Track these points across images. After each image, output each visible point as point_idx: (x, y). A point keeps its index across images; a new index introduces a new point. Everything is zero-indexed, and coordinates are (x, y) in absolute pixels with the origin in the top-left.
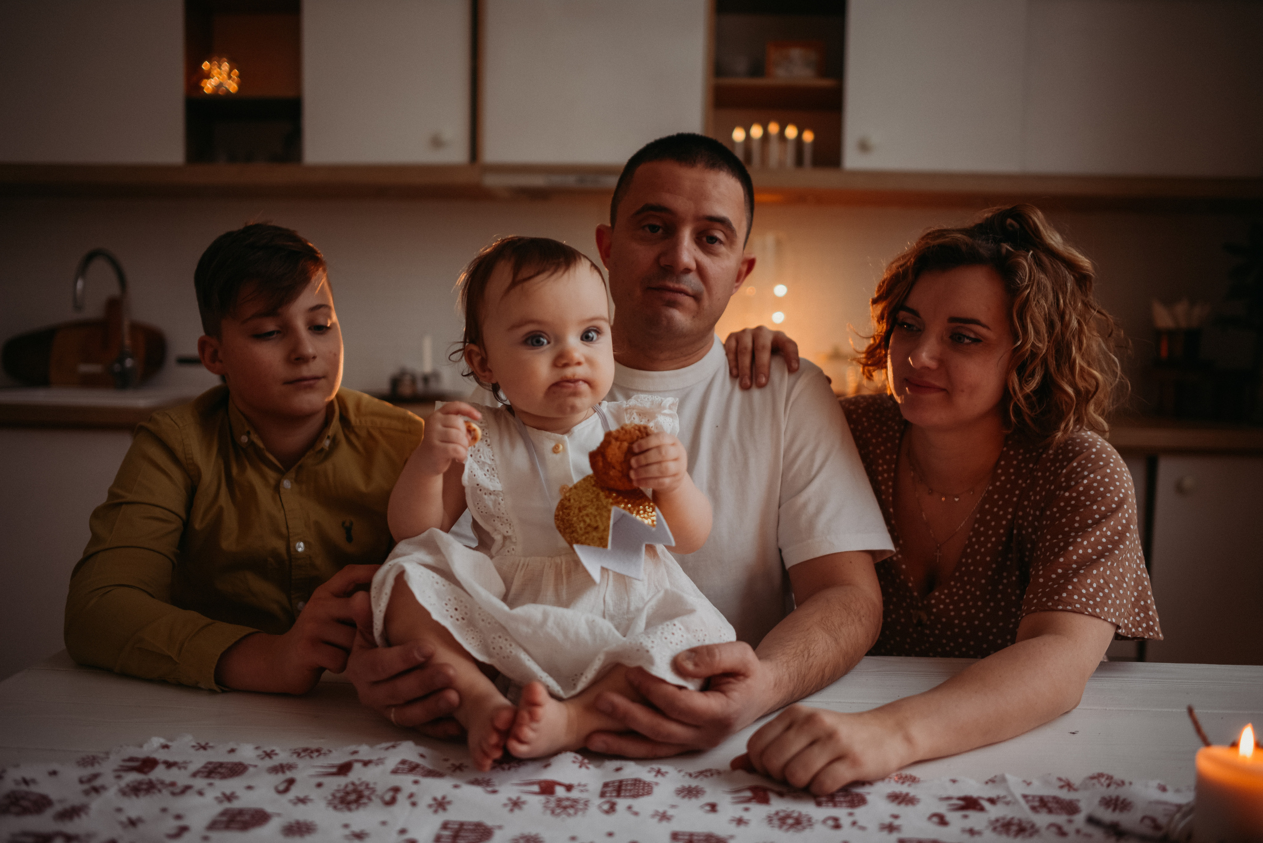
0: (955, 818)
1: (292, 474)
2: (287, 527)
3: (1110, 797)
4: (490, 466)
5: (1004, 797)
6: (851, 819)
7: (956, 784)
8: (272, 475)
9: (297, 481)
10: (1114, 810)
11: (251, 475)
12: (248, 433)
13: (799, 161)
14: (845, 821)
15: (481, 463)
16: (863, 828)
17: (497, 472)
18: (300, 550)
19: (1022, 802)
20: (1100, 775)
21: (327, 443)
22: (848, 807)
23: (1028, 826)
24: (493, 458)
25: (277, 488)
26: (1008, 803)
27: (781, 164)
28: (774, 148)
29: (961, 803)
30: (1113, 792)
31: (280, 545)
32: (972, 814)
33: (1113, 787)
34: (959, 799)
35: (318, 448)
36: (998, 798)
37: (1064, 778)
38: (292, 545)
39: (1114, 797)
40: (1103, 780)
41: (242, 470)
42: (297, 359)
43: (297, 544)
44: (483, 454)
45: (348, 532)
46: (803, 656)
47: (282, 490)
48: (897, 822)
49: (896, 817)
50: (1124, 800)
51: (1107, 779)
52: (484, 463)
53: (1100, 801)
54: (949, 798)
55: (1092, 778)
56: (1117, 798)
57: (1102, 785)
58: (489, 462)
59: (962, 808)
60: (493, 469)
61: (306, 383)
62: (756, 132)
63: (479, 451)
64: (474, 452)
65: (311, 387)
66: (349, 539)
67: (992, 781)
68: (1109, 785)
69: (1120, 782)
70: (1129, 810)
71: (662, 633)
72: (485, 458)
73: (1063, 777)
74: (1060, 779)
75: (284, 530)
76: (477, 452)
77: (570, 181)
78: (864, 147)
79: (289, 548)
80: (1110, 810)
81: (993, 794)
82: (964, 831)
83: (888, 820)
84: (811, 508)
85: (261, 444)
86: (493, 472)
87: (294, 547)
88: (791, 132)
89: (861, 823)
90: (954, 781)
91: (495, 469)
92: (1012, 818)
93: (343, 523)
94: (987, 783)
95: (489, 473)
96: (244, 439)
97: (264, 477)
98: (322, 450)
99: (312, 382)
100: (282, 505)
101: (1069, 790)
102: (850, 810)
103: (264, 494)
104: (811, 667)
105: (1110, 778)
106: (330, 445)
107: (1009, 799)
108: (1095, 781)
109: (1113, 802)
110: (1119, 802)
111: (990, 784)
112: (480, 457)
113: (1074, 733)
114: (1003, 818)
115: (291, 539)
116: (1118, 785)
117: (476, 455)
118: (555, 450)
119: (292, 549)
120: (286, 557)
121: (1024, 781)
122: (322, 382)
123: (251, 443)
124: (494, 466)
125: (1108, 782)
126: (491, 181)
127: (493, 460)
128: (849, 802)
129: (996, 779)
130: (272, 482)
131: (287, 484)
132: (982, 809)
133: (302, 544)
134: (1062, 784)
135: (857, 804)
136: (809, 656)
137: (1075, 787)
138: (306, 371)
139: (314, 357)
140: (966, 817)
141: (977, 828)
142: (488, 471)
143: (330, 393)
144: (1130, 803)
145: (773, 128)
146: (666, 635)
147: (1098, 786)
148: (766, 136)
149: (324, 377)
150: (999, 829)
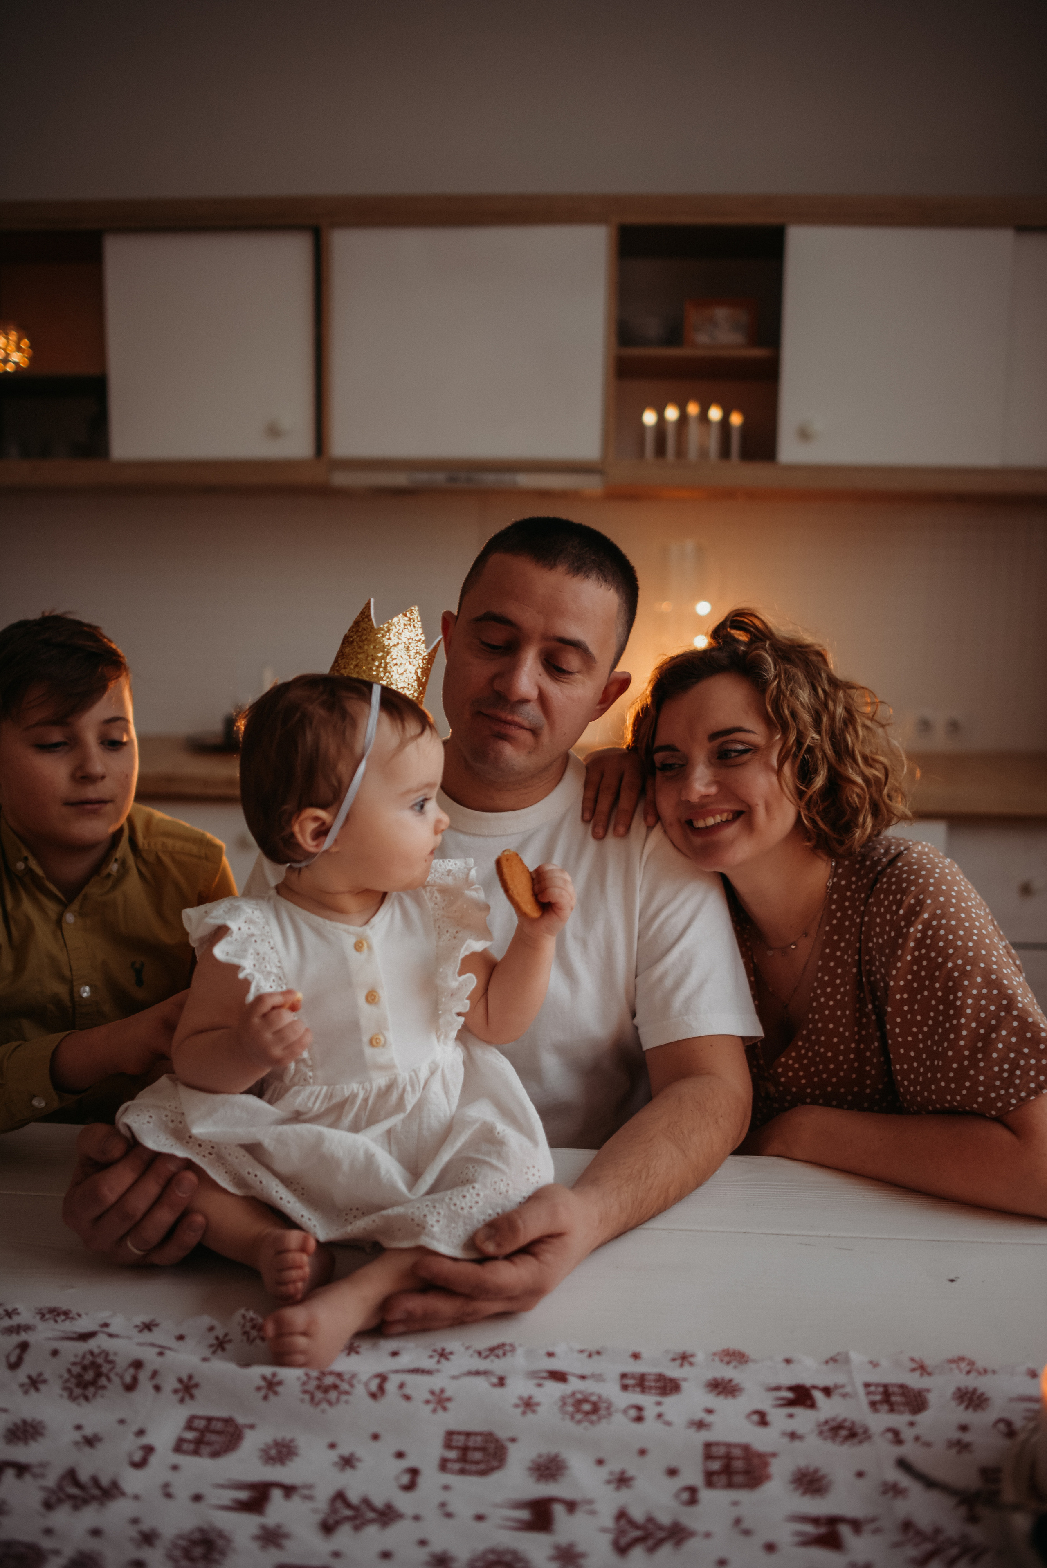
0: (778, 1417)
1: (75, 906)
2: (71, 970)
3: (967, 1388)
4: (276, 975)
5: (843, 1386)
6: (658, 1409)
7: (791, 1366)
8: (52, 908)
9: (81, 914)
10: (967, 1408)
11: (28, 906)
12: (26, 859)
13: (725, 452)
14: (650, 1412)
15: (265, 973)
16: (668, 1424)
17: (285, 981)
18: (85, 995)
19: (861, 1391)
20: (961, 1359)
21: (114, 867)
22: (657, 1394)
23: (860, 1431)
24: (279, 964)
25: (59, 922)
26: (844, 1396)
27: (703, 453)
28: (694, 431)
29: (790, 1395)
30: (971, 1382)
31: (60, 989)
32: (798, 1411)
33: (973, 1374)
34: (791, 1389)
35: (105, 872)
36: (836, 1387)
37: (917, 1358)
38: (75, 989)
39: (971, 1389)
40: (963, 1365)
41: (18, 902)
42: (83, 777)
43: (82, 989)
44: (269, 963)
45: (138, 973)
46: (640, 1178)
47: (64, 925)
48: (709, 1418)
49: (709, 1411)
50: (982, 1394)
51: (968, 1364)
52: (269, 973)
53: (954, 1393)
54: (778, 1388)
55: (952, 1361)
56: (975, 1391)
57: (960, 1370)
58: (275, 970)
59: (791, 1403)
60: (280, 979)
61: (89, 807)
62: (672, 413)
63: (264, 959)
64: (258, 960)
65: (95, 813)
66: (139, 982)
67: (834, 1360)
68: (968, 1372)
69: (981, 1370)
70: (984, 1409)
71: (451, 1199)
72: (271, 967)
73: (916, 1356)
74: (913, 1360)
75: (67, 972)
76: (261, 960)
77: (440, 477)
78: (804, 435)
79: (73, 993)
80: (962, 1407)
81: (828, 1382)
82: (784, 1434)
83: (700, 1415)
84: (669, 982)
85: (39, 872)
86: (280, 982)
87: (79, 992)
88: (715, 414)
89: (668, 1417)
90: (788, 1361)
91: (282, 978)
92: (845, 1420)
93: (133, 964)
94: (827, 1362)
95: (276, 983)
96: (20, 866)
97: (42, 909)
98: (109, 875)
99: (96, 806)
100: (65, 942)
101: (921, 1375)
102: (659, 1399)
103: (43, 933)
104: (649, 1190)
105: (972, 1363)
106: (118, 871)
107: (848, 1389)
108: (954, 1366)
109: (969, 1395)
110: (975, 1397)
111: (831, 1364)
112: (266, 967)
113: (952, 1281)
114: (834, 1420)
115: (75, 983)
116: (980, 1373)
117: (261, 964)
118: (358, 947)
119: (76, 995)
120: (69, 1004)
121: (871, 1362)
122: (109, 807)
123: (29, 871)
124: (281, 975)
125: (968, 1368)
126: (340, 479)
127: (279, 967)
128: (660, 1388)
129: (838, 1358)
130: (53, 915)
131: (70, 918)
132: (812, 1405)
133: (87, 988)
134: (914, 1365)
135: (668, 1392)
136: (647, 1176)
137: (929, 1370)
138: (92, 792)
139: (103, 777)
140: (791, 1416)
141: (800, 1431)
142: (274, 981)
143: (117, 819)
144: (987, 1399)
145: (693, 409)
146: (455, 1200)
147: (956, 1371)
148: (683, 417)
149: (111, 801)
150: (827, 1434)
